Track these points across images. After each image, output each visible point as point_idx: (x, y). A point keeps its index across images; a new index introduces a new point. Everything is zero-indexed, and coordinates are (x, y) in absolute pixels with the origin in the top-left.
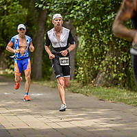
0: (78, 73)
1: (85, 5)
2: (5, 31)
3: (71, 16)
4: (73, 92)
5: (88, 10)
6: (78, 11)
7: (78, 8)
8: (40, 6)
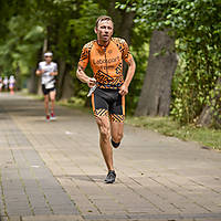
0: (174, 107)
1: (188, 7)
2: (73, 41)
3: (167, 23)
4: (165, 134)
5: (192, 15)
6: (177, 15)
7: (178, 11)
8: (123, 7)
